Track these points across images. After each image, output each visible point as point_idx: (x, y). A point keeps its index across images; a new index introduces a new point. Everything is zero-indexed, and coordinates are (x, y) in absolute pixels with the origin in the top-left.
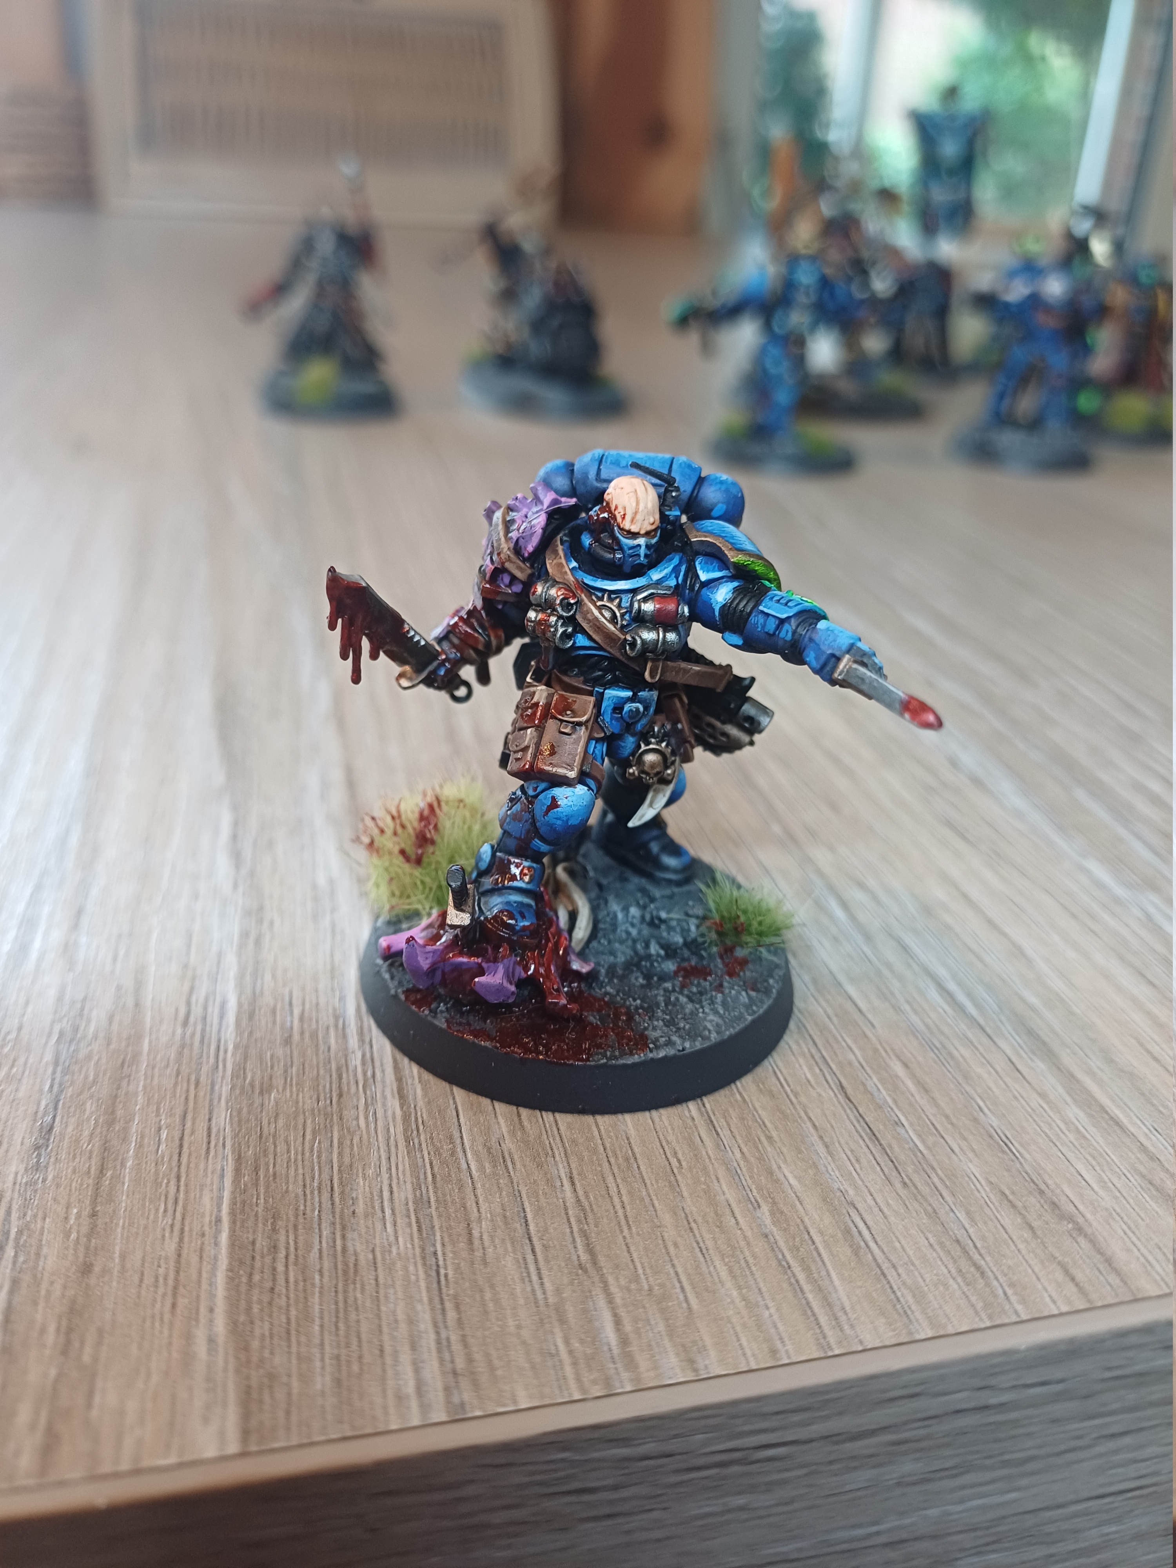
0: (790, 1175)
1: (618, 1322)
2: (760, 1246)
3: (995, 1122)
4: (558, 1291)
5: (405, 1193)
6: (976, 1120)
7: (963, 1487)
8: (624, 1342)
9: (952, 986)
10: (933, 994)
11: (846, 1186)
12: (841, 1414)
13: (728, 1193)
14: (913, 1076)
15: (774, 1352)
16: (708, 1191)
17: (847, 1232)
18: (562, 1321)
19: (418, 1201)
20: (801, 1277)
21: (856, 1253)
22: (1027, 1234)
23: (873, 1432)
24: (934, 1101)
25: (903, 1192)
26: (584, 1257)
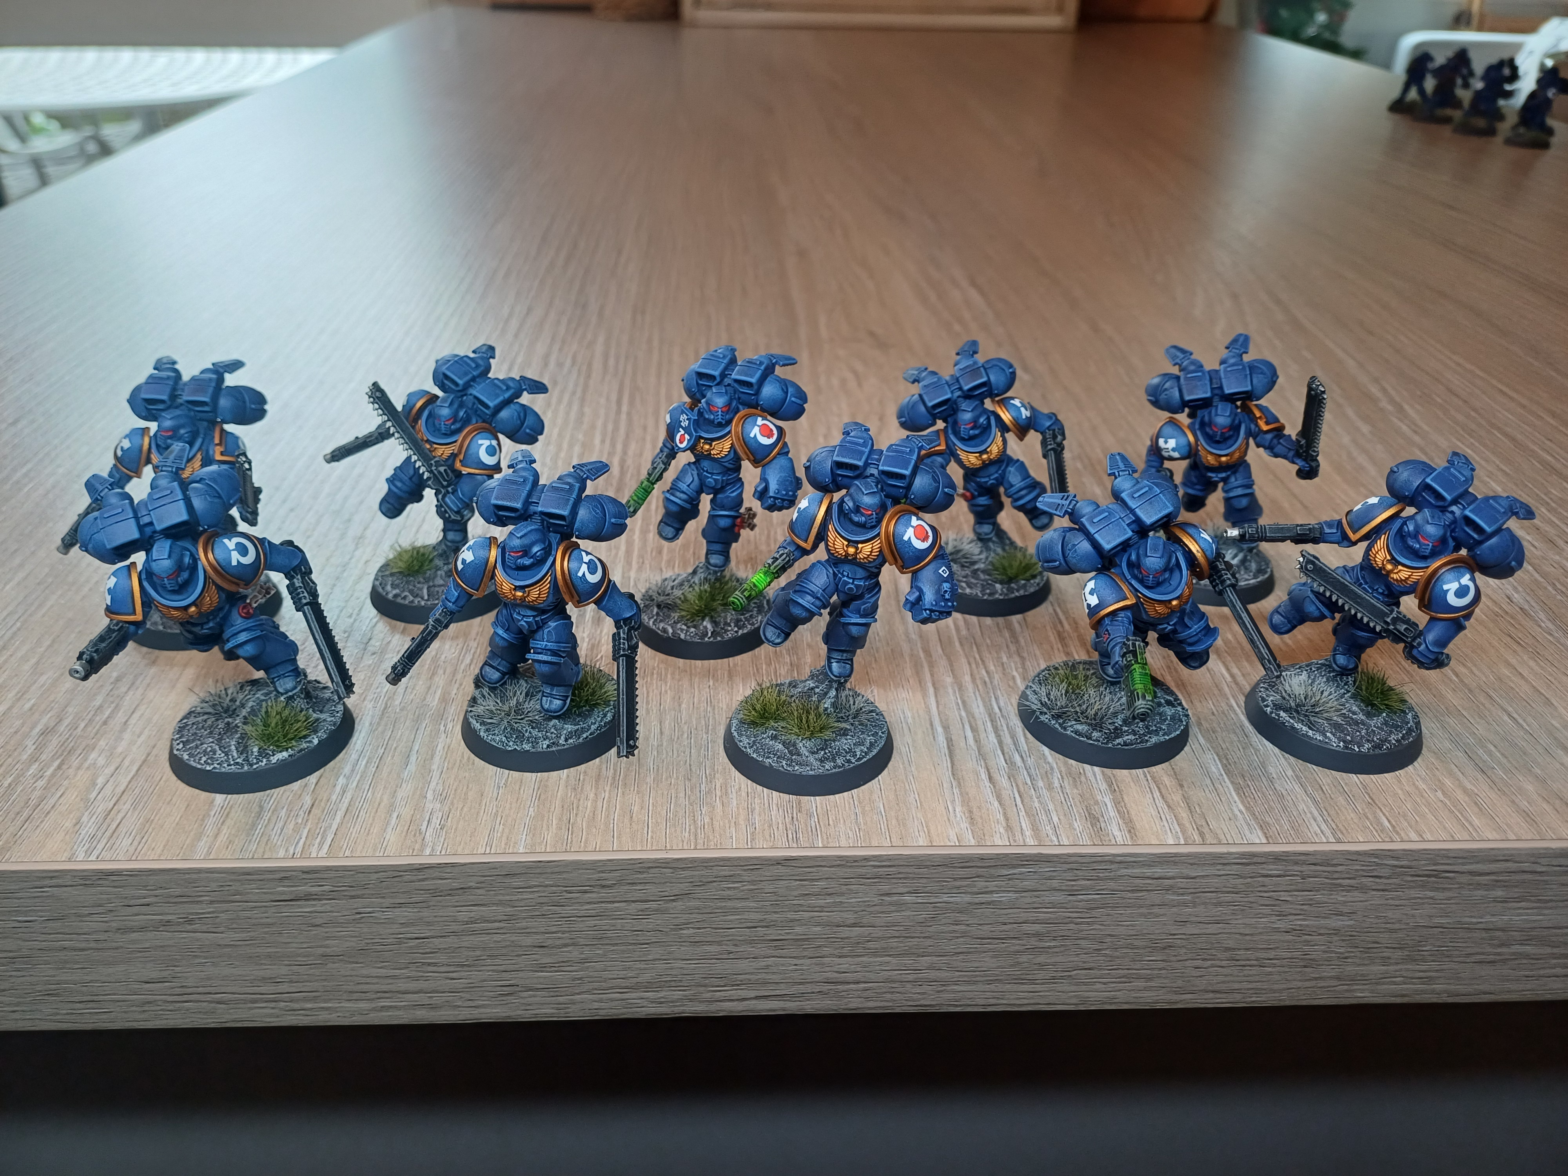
0: (1448, 782)
1: (1389, 821)
2: (1440, 804)
3: (1539, 772)
4: (1363, 810)
5: (1290, 773)
6: (1530, 770)
7: (1520, 908)
8: (1393, 827)
9: (1515, 716)
10: (1506, 718)
11: (1473, 788)
12: (1477, 863)
13: (1422, 785)
14: (1499, 751)
15: (1452, 837)
16: (1414, 784)
17: (1476, 803)
18: (1368, 818)
19: (1297, 776)
20: (1460, 816)
21: (1481, 810)
22: (1555, 812)
23: (1488, 874)
24: (1509, 761)
25: (1499, 793)
26: (1370, 801)
